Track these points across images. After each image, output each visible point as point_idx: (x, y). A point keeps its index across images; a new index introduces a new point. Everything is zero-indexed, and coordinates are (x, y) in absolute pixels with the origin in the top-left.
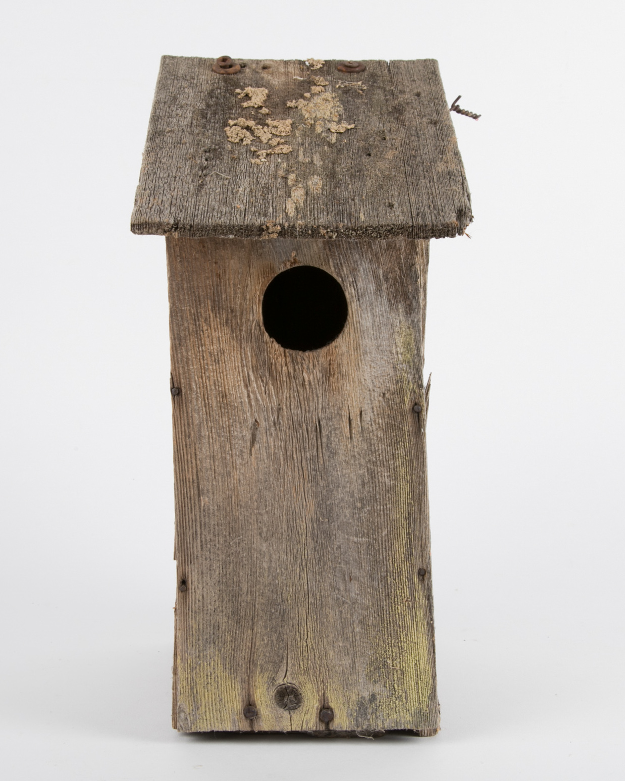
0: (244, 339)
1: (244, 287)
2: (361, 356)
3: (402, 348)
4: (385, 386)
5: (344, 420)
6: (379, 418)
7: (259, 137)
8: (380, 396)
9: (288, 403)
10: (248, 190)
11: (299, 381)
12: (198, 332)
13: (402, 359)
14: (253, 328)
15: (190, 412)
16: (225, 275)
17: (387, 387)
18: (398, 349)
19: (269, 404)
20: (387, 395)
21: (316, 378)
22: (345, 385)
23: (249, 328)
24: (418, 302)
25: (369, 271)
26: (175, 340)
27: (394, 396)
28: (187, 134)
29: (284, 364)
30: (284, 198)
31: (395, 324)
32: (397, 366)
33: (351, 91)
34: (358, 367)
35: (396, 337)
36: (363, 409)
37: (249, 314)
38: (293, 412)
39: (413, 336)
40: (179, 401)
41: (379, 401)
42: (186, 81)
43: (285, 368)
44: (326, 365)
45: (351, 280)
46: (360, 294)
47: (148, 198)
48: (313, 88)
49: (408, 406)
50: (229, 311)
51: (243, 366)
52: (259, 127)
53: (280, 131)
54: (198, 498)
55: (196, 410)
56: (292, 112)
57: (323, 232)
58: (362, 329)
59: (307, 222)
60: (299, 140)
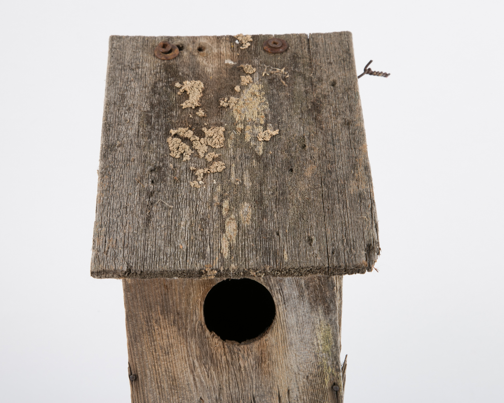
0: (189, 335)
1: (187, 295)
2: (287, 347)
3: (322, 341)
4: (308, 371)
5: (274, 396)
6: (303, 395)
7: (197, 150)
8: (304, 378)
9: (228, 384)
10: (189, 223)
11: (236, 367)
12: (150, 331)
13: (322, 350)
14: (197, 327)
15: (146, 393)
16: (172, 286)
17: (310, 371)
18: (319, 341)
19: (211, 385)
20: (310, 378)
21: (250, 365)
22: (275, 370)
23: (193, 327)
24: (335, 305)
25: (293, 281)
26: (131, 338)
27: (316, 378)
28: (135, 147)
29: (223, 354)
30: (220, 234)
31: (315, 322)
32: (318, 355)
33: (275, 80)
34: (285, 356)
35: (317, 332)
36: (290, 388)
37: (193, 316)
38: (231, 391)
39: (331, 332)
40: (136, 385)
41: (304, 382)
42: (132, 71)
43: (224, 357)
44: (258, 354)
45: (278, 288)
46: (285, 299)
47: (104, 238)
48: (243, 78)
49: (327, 385)
50: (176, 313)
51: (188, 356)
52: (197, 138)
53: (214, 143)
55: (150, 391)
56: (223, 113)
57: (253, 274)
58: (288, 326)
59: (239, 266)
60: (231, 152)
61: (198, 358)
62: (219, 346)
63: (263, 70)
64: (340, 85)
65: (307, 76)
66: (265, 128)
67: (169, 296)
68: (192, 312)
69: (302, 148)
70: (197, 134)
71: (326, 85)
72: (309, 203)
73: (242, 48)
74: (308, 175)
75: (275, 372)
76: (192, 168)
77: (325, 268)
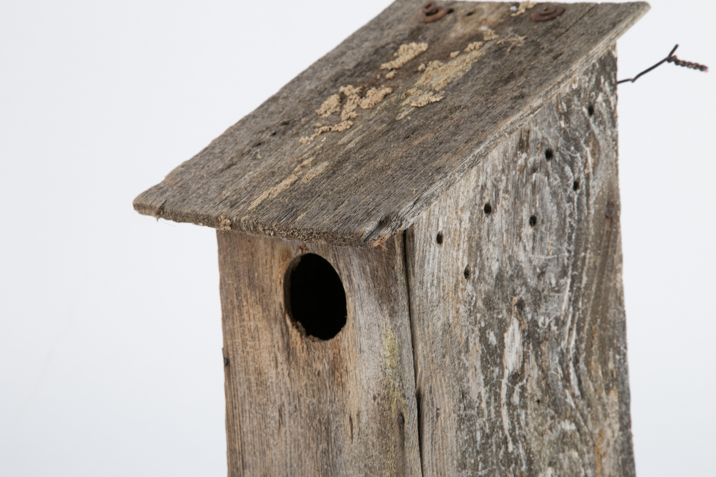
0: (272, 319)
1: (270, 268)
4: (377, 389)
5: (346, 418)
7: (344, 109)
8: (372, 399)
9: (305, 391)
13: (389, 363)
14: (277, 310)
16: (256, 255)
18: (386, 352)
20: (378, 399)
25: (360, 267)
27: (384, 400)
29: (302, 351)
30: (270, 187)
31: (382, 325)
32: (385, 370)
33: (504, 49)
35: (383, 339)
36: (361, 409)
39: (396, 341)
41: (372, 404)
45: (347, 273)
51: (272, 347)
52: (354, 97)
53: (365, 103)
54: (243, 470)
55: (240, 383)
56: (413, 77)
57: (261, 229)
58: (358, 326)
59: (251, 218)
60: (373, 114)
61: (281, 350)
62: (298, 339)
63: (503, 38)
64: (563, 57)
65: (541, 47)
66: (434, 95)
67: (254, 266)
68: (274, 291)
69: (446, 117)
70: (362, 95)
71: (550, 57)
72: (382, 170)
73: (513, 15)
74: (416, 143)
75: (348, 385)
76: (318, 124)
77: (324, 233)
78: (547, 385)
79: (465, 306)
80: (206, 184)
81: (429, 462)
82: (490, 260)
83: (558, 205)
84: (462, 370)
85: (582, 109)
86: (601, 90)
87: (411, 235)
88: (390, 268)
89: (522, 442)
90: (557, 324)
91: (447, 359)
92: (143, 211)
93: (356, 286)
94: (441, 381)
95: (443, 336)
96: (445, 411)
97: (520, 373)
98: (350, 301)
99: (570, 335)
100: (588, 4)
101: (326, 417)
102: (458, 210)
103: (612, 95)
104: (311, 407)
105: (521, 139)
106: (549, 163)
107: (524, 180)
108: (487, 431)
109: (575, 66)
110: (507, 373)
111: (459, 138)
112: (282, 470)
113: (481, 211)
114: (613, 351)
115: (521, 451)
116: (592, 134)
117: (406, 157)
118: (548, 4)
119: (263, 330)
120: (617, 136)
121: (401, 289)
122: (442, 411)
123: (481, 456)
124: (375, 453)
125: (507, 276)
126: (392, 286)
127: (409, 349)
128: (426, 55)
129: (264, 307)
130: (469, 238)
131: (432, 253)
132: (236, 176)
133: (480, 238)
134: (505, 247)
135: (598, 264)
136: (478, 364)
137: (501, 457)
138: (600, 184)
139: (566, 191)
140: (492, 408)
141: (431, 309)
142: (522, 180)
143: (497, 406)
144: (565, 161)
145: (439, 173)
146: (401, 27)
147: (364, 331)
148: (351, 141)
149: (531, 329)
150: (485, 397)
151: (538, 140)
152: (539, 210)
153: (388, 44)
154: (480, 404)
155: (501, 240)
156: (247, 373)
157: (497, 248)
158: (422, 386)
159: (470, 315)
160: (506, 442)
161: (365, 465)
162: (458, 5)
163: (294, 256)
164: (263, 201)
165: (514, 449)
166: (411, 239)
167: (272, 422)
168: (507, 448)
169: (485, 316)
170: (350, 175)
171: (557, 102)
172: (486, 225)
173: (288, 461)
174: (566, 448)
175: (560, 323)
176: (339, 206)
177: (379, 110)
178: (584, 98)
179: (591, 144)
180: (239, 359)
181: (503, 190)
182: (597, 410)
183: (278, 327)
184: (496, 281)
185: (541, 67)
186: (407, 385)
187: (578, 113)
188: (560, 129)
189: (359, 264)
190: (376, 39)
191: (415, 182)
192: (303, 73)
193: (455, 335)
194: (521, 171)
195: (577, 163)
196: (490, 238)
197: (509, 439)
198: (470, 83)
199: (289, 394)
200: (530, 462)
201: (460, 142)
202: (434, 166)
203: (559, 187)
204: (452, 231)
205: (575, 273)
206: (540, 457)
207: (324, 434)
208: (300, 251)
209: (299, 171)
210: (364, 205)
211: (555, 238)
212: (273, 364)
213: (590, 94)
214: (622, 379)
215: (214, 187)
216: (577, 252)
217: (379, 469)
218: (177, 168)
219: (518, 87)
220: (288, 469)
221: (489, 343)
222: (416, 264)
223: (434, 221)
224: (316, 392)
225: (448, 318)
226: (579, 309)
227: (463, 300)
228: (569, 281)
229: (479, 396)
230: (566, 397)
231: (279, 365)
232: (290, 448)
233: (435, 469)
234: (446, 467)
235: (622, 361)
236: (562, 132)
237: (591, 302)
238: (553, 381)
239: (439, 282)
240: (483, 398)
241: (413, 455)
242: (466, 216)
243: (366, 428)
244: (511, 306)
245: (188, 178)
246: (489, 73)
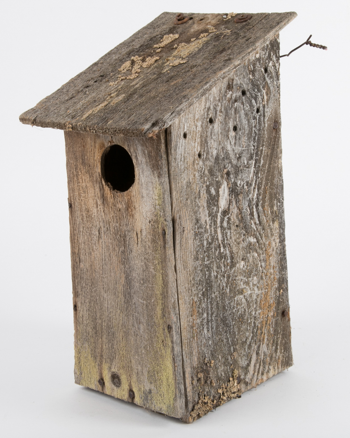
3: (157, 197)
4: (151, 217)
5: (135, 233)
6: (148, 235)
7: (133, 68)
8: (149, 222)
13: (157, 203)
14: (98, 176)
15: (75, 217)
16: (86, 146)
21: (123, 208)
25: (142, 151)
27: (154, 223)
29: (111, 198)
31: (154, 182)
32: (155, 207)
35: (154, 190)
36: (142, 229)
37: (96, 168)
39: (161, 191)
40: (71, 211)
41: (148, 225)
44: (127, 201)
45: (135, 155)
48: (203, 34)
49: (160, 230)
50: (88, 165)
51: (95, 196)
52: (139, 61)
53: (145, 65)
54: (80, 263)
55: (77, 216)
56: (171, 51)
57: (88, 129)
58: (141, 183)
59: (83, 123)
60: (149, 70)
61: (99, 198)
62: (109, 192)
63: (219, 31)
64: (251, 40)
65: (240, 35)
66: (182, 60)
67: (85, 153)
68: (95, 166)
69: (188, 71)
70: (143, 60)
71: (244, 40)
72: (154, 98)
73: (225, 20)
74: (172, 84)
75: (135, 216)
76: (119, 76)
77: (122, 130)
78: (242, 217)
79: (198, 173)
80: (58, 107)
81: (179, 256)
82: (212, 149)
83: (248, 120)
84: (197, 207)
85: (261, 69)
86: (271, 60)
87: (169, 132)
88: (158, 151)
89: (228, 247)
90: (247, 185)
91: (189, 201)
92: (25, 122)
93: (140, 162)
94: (185, 213)
95: (186, 189)
96: (187, 229)
97: (227, 210)
98: (137, 170)
99: (254, 191)
100: (264, 14)
101: (124, 233)
102: (195, 120)
103: (277, 63)
104: (116, 228)
105: (229, 83)
106: (244, 98)
107: (231, 106)
108: (210, 241)
109: (258, 44)
110: (220, 210)
111: (196, 81)
112: (100, 262)
113: (207, 122)
114: (277, 200)
115: (228, 252)
116: (266, 83)
117: (167, 91)
118: (243, 14)
119: (90, 187)
120: (280, 85)
121: (164, 162)
122: (186, 229)
123: (207, 254)
124: (150, 251)
125: (221, 158)
126: (159, 161)
127: (168, 195)
128: (178, 40)
129: (90, 175)
130: (201, 136)
131: (181, 143)
132: (75, 103)
133: (207, 136)
134: (220, 142)
135: (269, 154)
136: (205, 205)
137: (217, 255)
138: (271, 111)
139: (252, 113)
140: (212, 228)
141: (180, 174)
142: (229, 106)
143: (215, 228)
144: (252, 97)
145: (185, 98)
146: (165, 27)
147: (144, 185)
148: (137, 84)
149: (234, 187)
150: (209, 222)
151: (238, 84)
152: (238, 123)
153: (157, 35)
154: (206, 226)
155: (218, 138)
156: (81, 211)
157: (216, 143)
158: (175, 215)
159: (201, 178)
160: (220, 247)
161: (145, 258)
162: (195, 15)
163: (106, 146)
164: (89, 115)
165: (224, 251)
166: (170, 135)
167: (95, 237)
168: (220, 250)
169: (209, 179)
170: (136, 101)
171: (248, 64)
172: (210, 129)
173: (104, 258)
174: (251, 251)
175: (249, 184)
176: (130, 116)
177: (153, 68)
178: (262, 63)
179: (266, 89)
180: (77, 204)
181: (219, 111)
182: (267, 232)
183: (98, 185)
184: (215, 160)
185: (239, 45)
186: (167, 214)
187: (259, 71)
188: (250, 79)
189: (141, 149)
190: (151, 33)
191: (172, 103)
192: (112, 50)
193: (193, 188)
194: (229, 101)
195: (258, 98)
196: (212, 137)
197: (221, 245)
198: (201, 54)
199: (104, 222)
200: (232, 258)
201: (196, 83)
202: (182, 95)
203: (249, 111)
204: (192, 131)
205: (257, 158)
206: (238, 256)
207: (123, 242)
208: (110, 143)
209: (109, 100)
210: (144, 115)
211: (246, 138)
212: (95, 206)
213: (265, 62)
214: (281, 216)
215: (63, 109)
216: (258, 147)
217: (152, 260)
218: (43, 100)
219: (228, 55)
220: (103, 262)
221: (211, 193)
222: (172, 148)
223: (182, 126)
224: (118, 220)
225: (189, 179)
226: (259, 178)
227: (197, 170)
228: (254, 162)
229: (206, 222)
230: (252, 224)
231: (98, 206)
232: (105, 250)
233: (182, 260)
234: (188, 259)
235: (281, 206)
236: (251, 81)
237: (265, 174)
238: (245, 215)
239: (185, 159)
240: (207, 223)
241: (170, 252)
242: (199, 124)
243: (145, 238)
244: (223, 174)
245: (49, 104)
246: (212, 48)
